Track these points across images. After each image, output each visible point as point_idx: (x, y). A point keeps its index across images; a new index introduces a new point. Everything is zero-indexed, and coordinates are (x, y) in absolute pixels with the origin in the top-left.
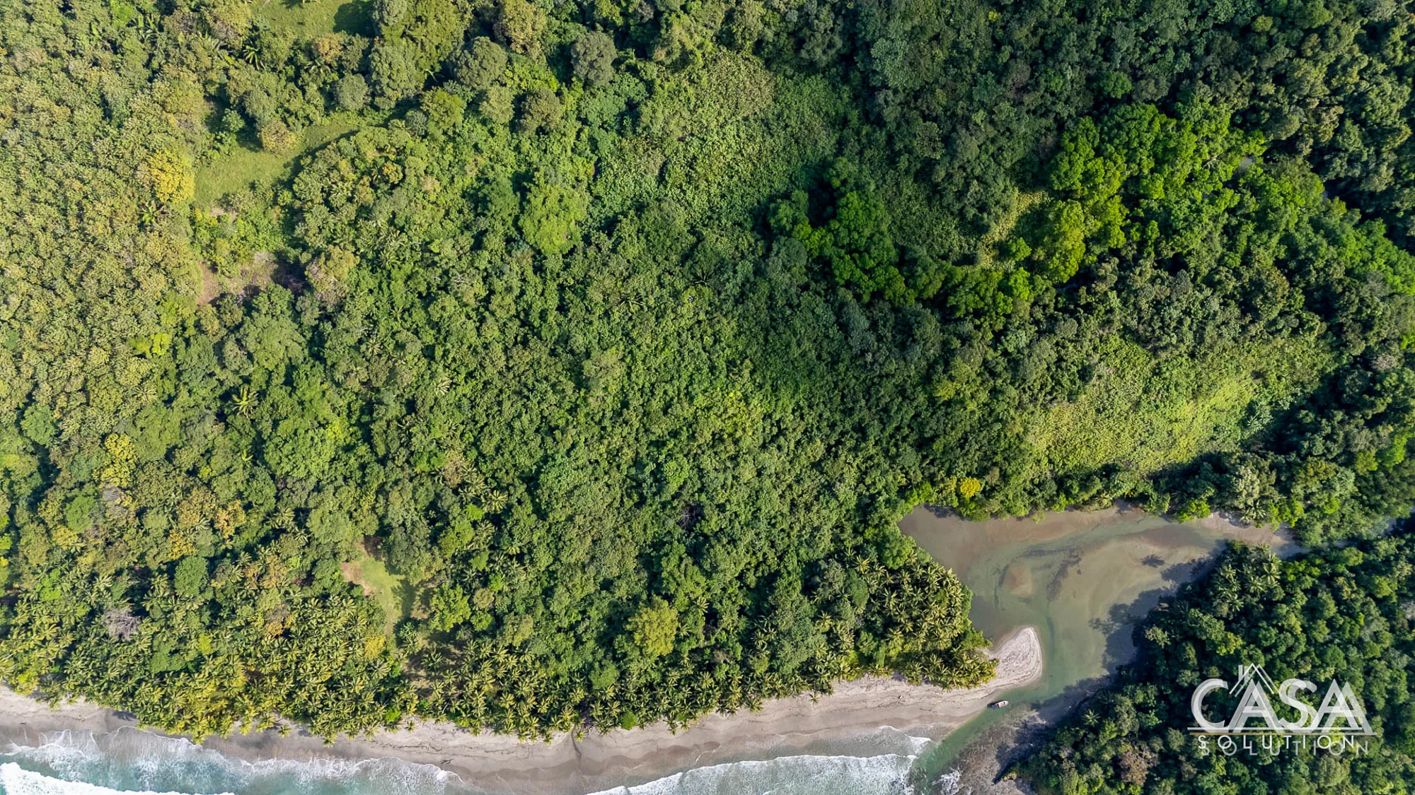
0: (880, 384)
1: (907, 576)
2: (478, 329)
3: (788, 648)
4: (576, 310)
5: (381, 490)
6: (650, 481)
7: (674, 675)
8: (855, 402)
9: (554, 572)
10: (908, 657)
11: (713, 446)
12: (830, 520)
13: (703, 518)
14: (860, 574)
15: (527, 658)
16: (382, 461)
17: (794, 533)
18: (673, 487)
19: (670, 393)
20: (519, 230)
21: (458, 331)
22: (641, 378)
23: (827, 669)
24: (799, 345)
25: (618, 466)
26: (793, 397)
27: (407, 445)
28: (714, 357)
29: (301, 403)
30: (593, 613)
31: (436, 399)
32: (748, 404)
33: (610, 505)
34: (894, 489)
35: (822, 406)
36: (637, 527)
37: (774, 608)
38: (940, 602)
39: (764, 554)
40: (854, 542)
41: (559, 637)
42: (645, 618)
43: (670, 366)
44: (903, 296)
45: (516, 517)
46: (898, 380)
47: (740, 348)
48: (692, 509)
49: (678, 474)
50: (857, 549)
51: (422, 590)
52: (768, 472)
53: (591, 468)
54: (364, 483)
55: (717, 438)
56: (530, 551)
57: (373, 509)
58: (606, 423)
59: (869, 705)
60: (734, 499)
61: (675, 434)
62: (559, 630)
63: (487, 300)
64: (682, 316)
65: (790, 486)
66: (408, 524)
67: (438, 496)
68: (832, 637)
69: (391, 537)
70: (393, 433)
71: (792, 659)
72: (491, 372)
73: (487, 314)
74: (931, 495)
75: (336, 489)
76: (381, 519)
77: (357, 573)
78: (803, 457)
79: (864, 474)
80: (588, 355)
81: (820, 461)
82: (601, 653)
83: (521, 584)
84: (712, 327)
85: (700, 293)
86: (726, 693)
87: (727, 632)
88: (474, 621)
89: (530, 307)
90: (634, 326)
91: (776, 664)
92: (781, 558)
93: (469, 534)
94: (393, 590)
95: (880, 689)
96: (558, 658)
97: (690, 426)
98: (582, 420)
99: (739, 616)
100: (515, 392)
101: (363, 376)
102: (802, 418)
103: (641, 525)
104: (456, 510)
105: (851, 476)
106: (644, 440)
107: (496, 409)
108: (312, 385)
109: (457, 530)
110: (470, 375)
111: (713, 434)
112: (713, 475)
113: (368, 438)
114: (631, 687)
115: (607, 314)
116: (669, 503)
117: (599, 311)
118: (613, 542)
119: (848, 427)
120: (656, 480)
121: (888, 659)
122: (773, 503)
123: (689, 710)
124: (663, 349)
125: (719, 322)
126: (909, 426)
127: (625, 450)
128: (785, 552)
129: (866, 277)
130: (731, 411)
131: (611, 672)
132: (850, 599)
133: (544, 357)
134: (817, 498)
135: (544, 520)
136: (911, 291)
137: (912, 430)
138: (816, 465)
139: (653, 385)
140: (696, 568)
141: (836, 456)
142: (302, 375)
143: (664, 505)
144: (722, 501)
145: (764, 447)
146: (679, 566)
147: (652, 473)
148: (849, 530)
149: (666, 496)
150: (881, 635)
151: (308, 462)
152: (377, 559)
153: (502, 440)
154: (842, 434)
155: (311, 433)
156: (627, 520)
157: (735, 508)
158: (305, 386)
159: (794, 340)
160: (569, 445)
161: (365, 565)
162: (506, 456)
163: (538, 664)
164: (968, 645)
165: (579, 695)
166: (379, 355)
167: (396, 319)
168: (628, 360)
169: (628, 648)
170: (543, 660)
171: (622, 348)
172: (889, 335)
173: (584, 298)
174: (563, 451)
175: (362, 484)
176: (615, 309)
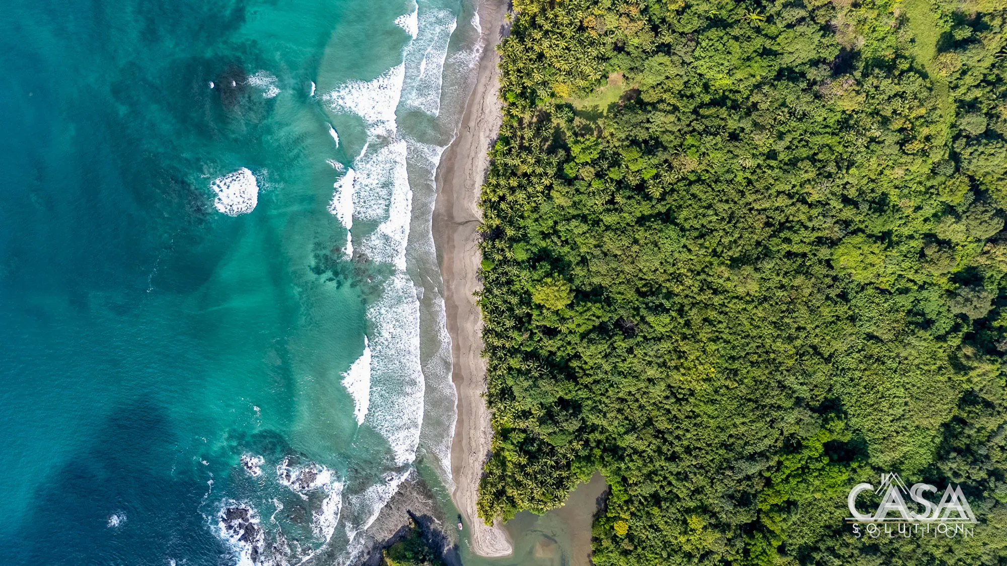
0: (706, 476)
1: (564, 474)
2: (783, 192)
3: (526, 384)
4: (788, 265)
5: (676, 108)
6: (657, 302)
7: (514, 300)
8: (695, 457)
9: (598, 224)
10: (503, 463)
11: (675, 351)
12: (610, 425)
13: (625, 338)
14: (570, 442)
15: (540, 199)
16: (695, 112)
17: (604, 399)
18: (650, 319)
19: (720, 325)
20: (854, 232)
21: (785, 178)
22: (734, 306)
23: (505, 407)
24: (743, 423)
25: (668, 280)
26: (705, 413)
27: (707, 131)
28: (741, 361)
29: (749, 59)
30: (566, 249)
31: (737, 156)
32: (704, 380)
33: (640, 270)
34: (626, 474)
35: (695, 433)
36: (622, 288)
37: (554, 377)
38: (543, 494)
39: (591, 375)
40: (592, 440)
41: (550, 223)
42: (562, 288)
43: (739, 328)
44: (765, 500)
45: (644, 203)
46: (708, 489)
47: (746, 381)
48: (633, 329)
49: (660, 323)
50: (587, 442)
51: (593, 126)
52: (651, 386)
53: (671, 261)
54: (682, 96)
55: (681, 355)
56: (616, 210)
57: (661, 101)
58: (703, 276)
59: (472, 431)
60: (636, 361)
61: (688, 324)
62: (556, 223)
63: (804, 201)
64: (774, 341)
65: (637, 400)
66: (648, 125)
67: (665, 149)
68: (526, 414)
69: (640, 112)
70: (717, 122)
71: (518, 386)
72: (750, 198)
73: (795, 200)
74: (618, 498)
75: (681, 76)
76: (653, 105)
77: (615, 82)
78: (658, 413)
79: (640, 454)
80: (757, 270)
81: (653, 425)
82: (535, 250)
83: (593, 201)
84: (763, 361)
85: (791, 357)
86: (499, 335)
87: (539, 341)
88: (572, 164)
89: (795, 232)
90: (771, 305)
91: (514, 373)
92: (586, 386)
93: (634, 168)
94: (597, 106)
95: (482, 441)
96: (536, 220)
97: (693, 337)
98: (707, 259)
99: (549, 351)
100: (733, 213)
101: (763, 106)
102: (687, 417)
103: (622, 291)
104: (655, 161)
105: (641, 445)
106: (686, 301)
107: (724, 198)
108: (760, 69)
109: (640, 160)
110: (750, 182)
111: (684, 352)
112: (655, 348)
113: (714, 103)
114: (510, 269)
115: (782, 287)
116: (638, 314)
117: (785, 281)
118: (615, 269)
119: (677, 449)
120: (657, 306)
121: (503, 449)
122: (627, 386)
123: (490, 307)
124: (751, 324)
125: (766, 367)
126: (671, 491)
127: (681, 287)
128: (590, 390)
129: (784, 477)
130: (700, 367)
131: (521, 256)
132: (555, 433)
133: (756, 237)
134: (626, 418)
135: (636, 223)
136: (768, 507)
137: (668, 493)
138: (650, 422)
139: (726, 314)
140: (591, 327)
141: (656, 437)
142: (771, 63)
143: (637, 309)
144: (635, 352)
145: (669, 386)
146: (594, 315)
147: (662, 304)
148: (602, 437)
149: (643, 312)
150: (522, 448)
151: (707, 60)
152: (621, 97)
153: (700, 200)
154: (671, 444)
155: (726, 64)
156: (628, 281)
157: (629, 360)
158: (763, 64)
159: (747, 421)
160: (690, 247)
161: (619, 88)
162: (690, 202)
163: (533, 205)
164: (507, 507)
165: (510, 232)
166: (775, 119)
167: (801, 135)
168: (748, 298)
169: (541, 272)
170: (535, 209)
171: (757, 295)
172: (741, 488)
173: (797, 272)
174: (688, 243)
175: (681, 95)
176: (785, 293)
